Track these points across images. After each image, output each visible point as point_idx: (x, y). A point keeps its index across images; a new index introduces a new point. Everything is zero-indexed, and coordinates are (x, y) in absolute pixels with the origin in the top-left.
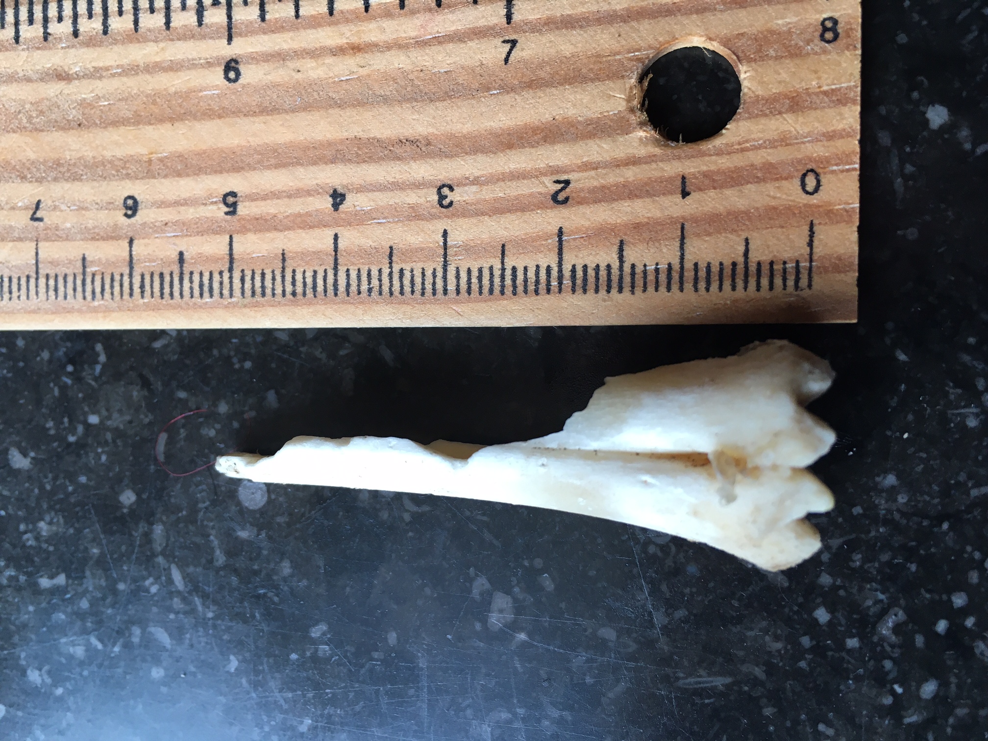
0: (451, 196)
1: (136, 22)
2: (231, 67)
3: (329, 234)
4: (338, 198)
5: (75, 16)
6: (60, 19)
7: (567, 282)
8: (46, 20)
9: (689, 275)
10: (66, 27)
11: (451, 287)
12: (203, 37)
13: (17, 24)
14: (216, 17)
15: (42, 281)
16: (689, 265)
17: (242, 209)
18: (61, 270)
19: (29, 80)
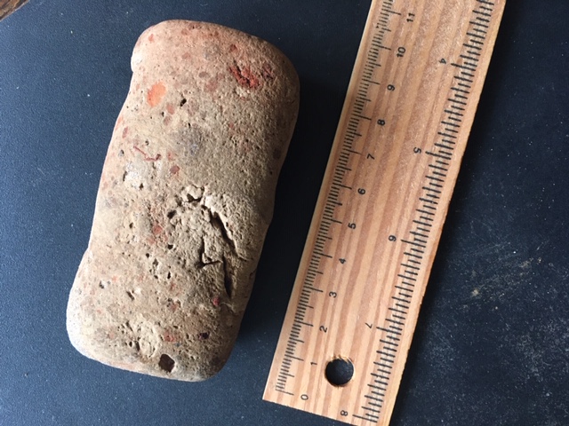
0: (332, 296)
1: (419, 211)
2: (393, 238)
3: (333, 256)
4: (343, 261)
5: (429, 189)
6: (431, 184)
7: (297, 323)
8: (432, 178)
9: (289, 358)
10: (427, 185)
11: (306, 289)
12: (406, 232)
13: (435, 167)
14: (411, 238)
15: (347, 152)
16: (291, 359)
17: (349, 229)
18: (349, 160)
19: (415, 166)
